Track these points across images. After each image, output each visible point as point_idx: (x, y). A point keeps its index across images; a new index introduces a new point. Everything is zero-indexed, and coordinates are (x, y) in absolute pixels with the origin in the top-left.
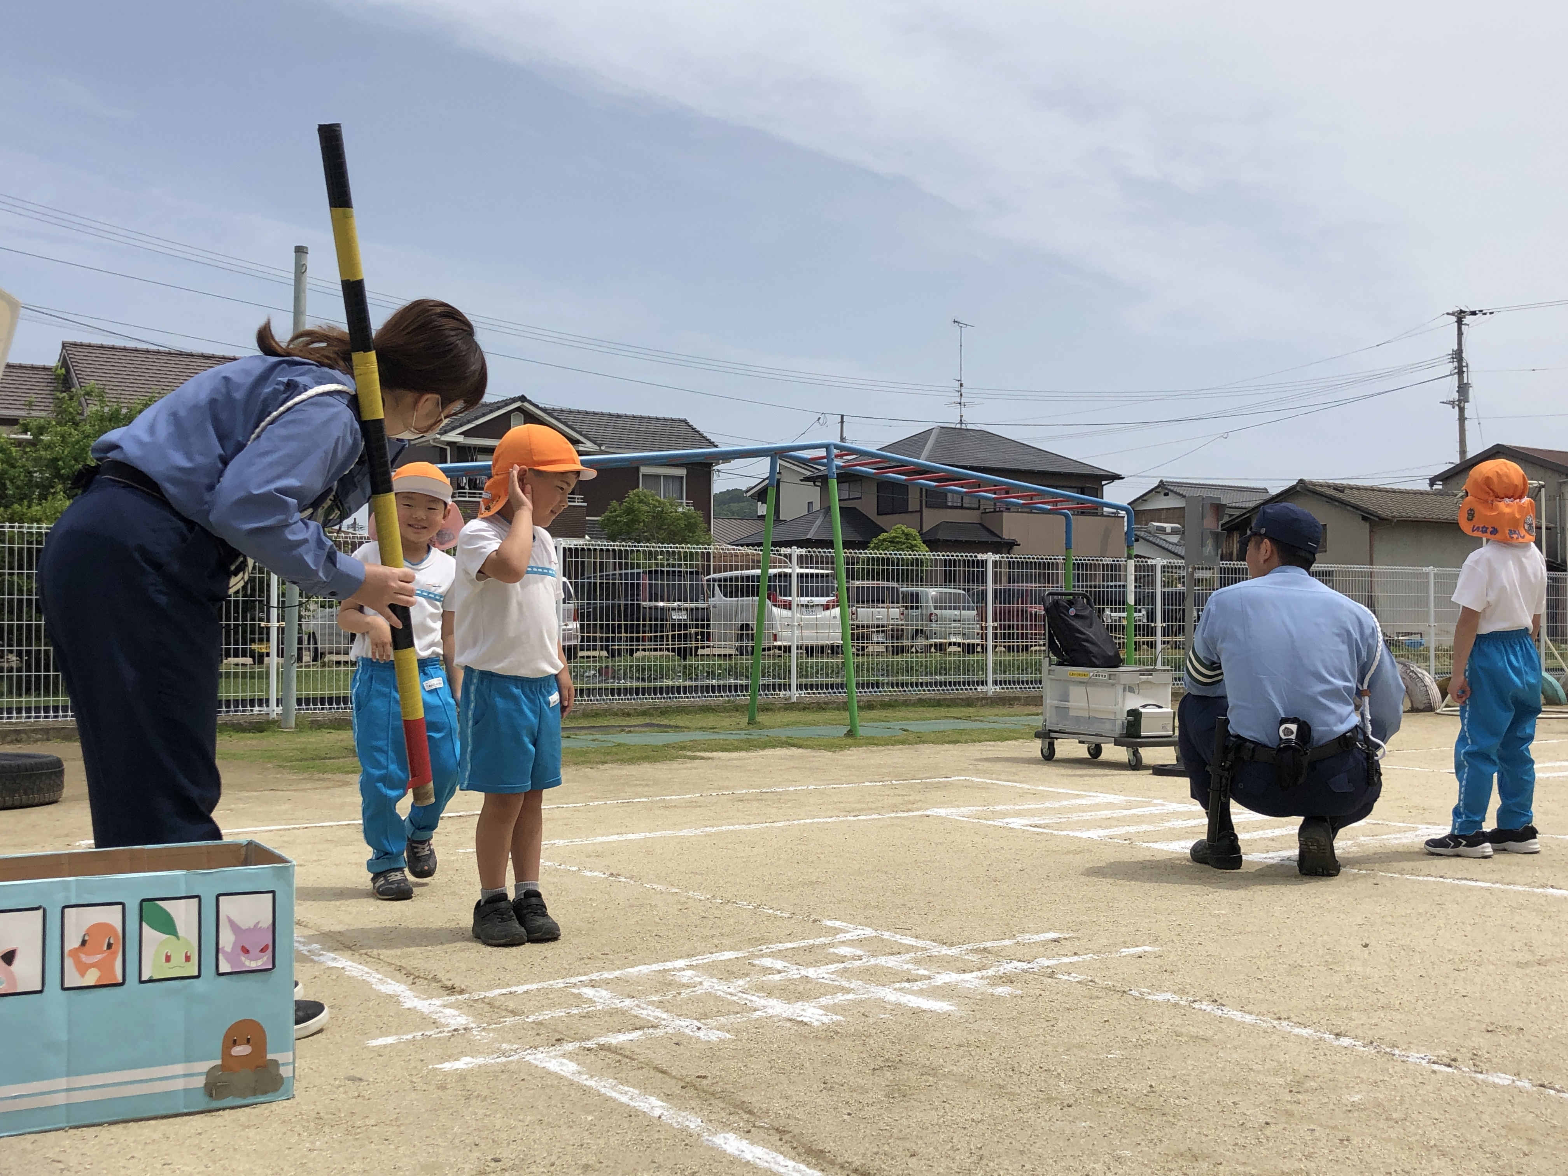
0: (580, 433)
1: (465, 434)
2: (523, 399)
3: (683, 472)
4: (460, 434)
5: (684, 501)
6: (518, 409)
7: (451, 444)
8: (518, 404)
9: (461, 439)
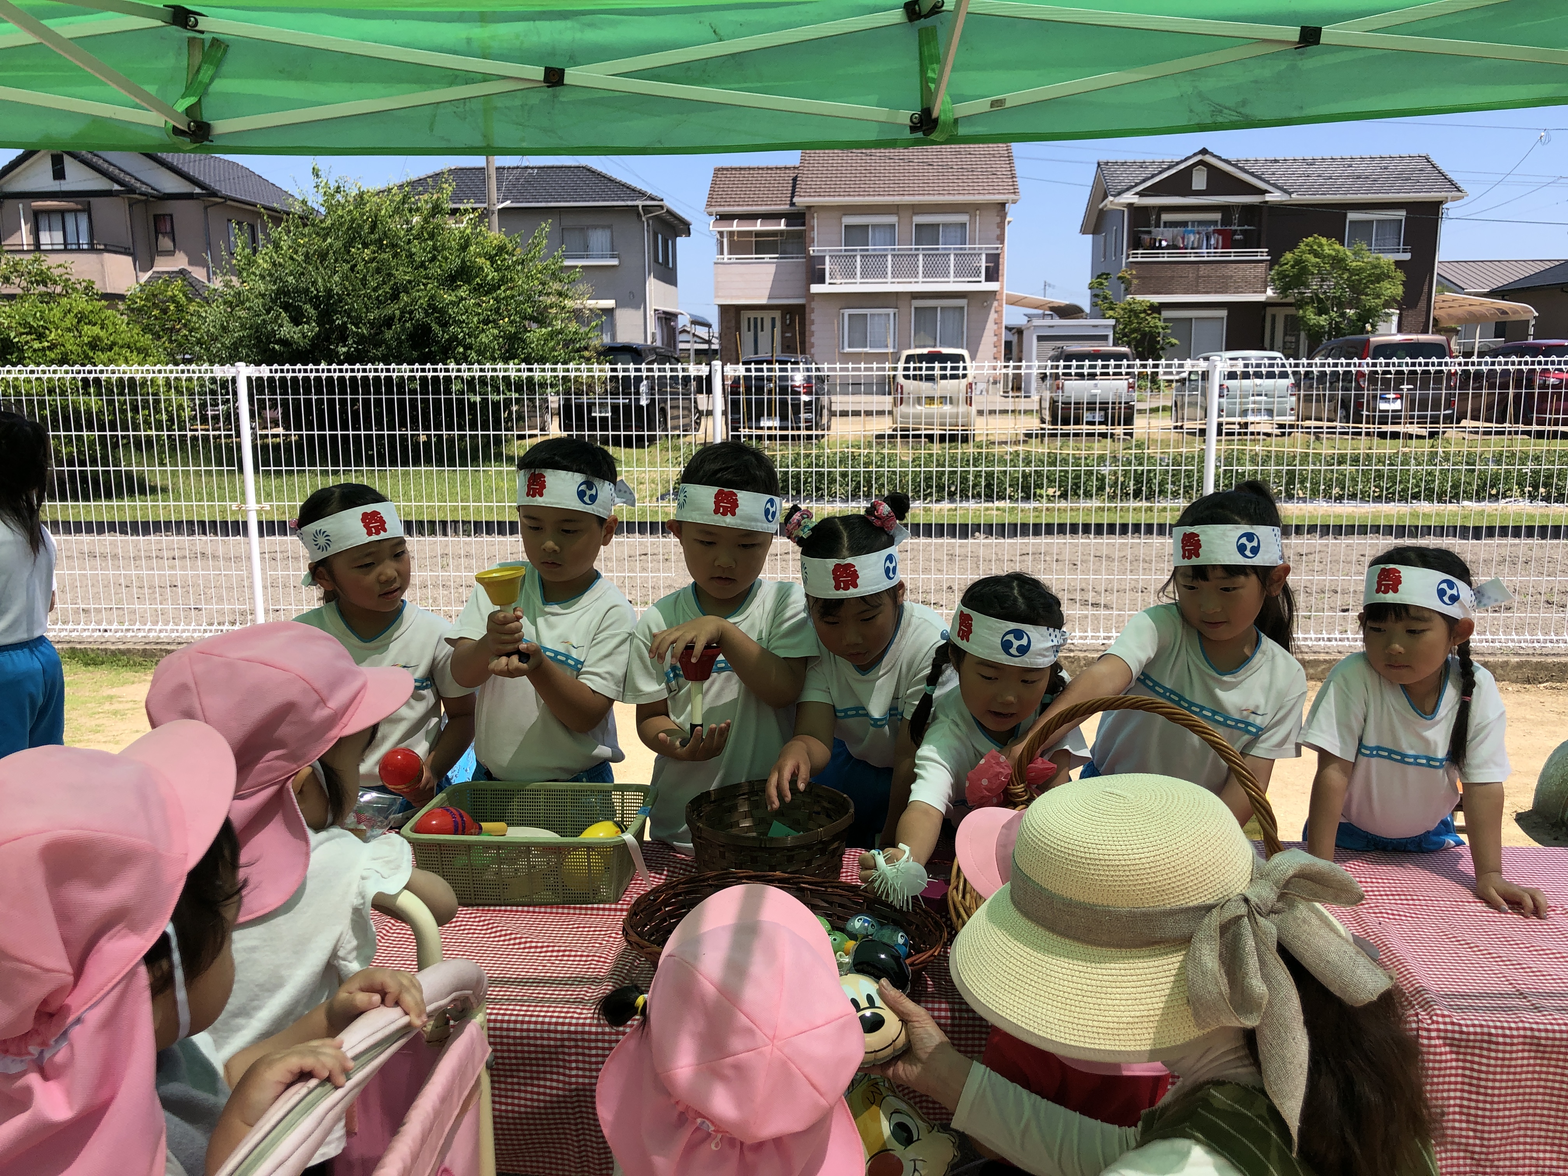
0: (1268, 182)
1: (1141, 194)
2: (1204, 151)
3: (1402, 214)
4: (1136, 194)
5: (1401, 247)
6: (1201, 163)
7: (1130, 206)
8: (1199, 157)
9: (1136, 200)
